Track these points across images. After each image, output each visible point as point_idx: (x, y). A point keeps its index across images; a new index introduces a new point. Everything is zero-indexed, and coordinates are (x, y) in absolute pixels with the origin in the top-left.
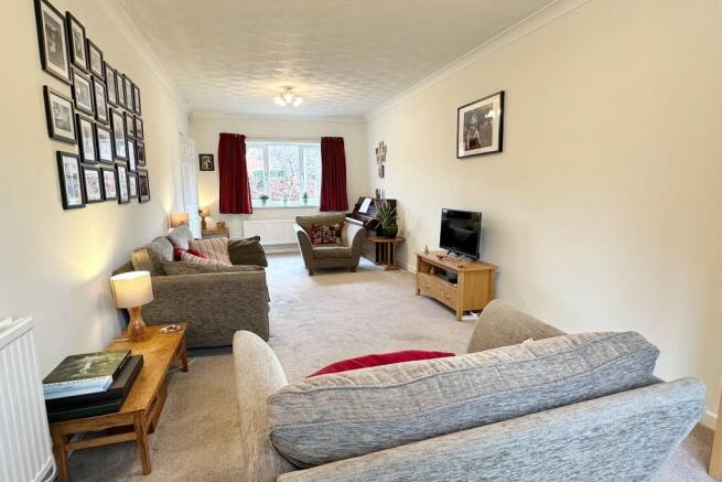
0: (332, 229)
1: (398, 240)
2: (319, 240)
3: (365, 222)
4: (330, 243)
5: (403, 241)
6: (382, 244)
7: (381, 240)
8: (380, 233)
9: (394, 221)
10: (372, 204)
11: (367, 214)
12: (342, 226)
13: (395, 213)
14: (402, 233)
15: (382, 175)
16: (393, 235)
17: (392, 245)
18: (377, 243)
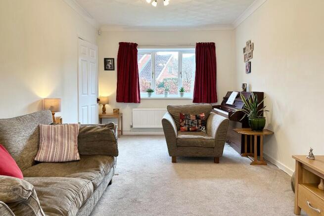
0: (198, 118)
1: (265, 133)
2: (185, 128)
3: (230, 113)
4: (195, 131)
5: (271, 135)
6: (248, 136)
7: (247, 133)
8: (246, 124)
9: (261, 113)
10: (238, 96)
11: (234, 106)
12: (208, 116)
13: (262, 106)
14: (270, 125)
15: (249, 70)
16: (260, 128)
17: (259, 138)
18: (243, 136)
